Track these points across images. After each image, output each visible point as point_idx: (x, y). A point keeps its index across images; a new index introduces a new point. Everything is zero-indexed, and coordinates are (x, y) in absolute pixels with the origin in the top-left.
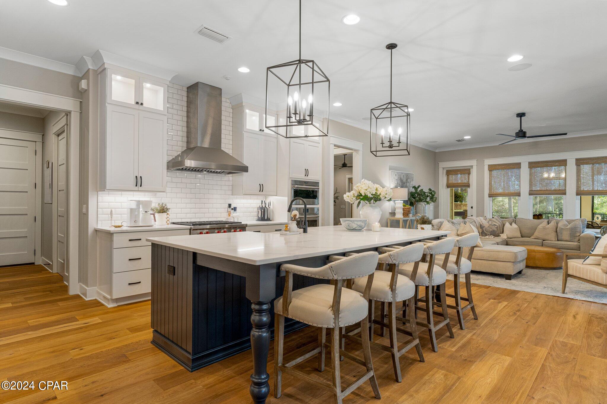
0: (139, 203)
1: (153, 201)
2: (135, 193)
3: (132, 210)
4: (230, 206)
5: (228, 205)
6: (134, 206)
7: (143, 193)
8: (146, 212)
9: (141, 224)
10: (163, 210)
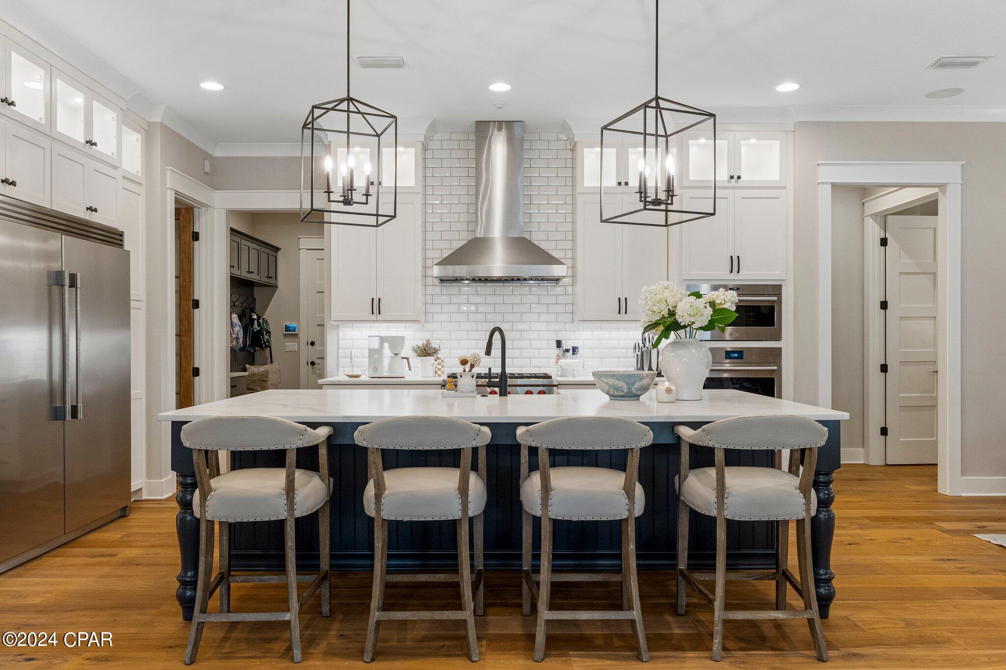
0: (383, 339)
1: (406, 337)
2: (373, 325)
3: (371, 351)
4: (559, 344)
5: (555, 343)
6: (376, 345)
7: (385, 325)
8: (396, 354)
9: (386, 374)
10: (426, 351)
